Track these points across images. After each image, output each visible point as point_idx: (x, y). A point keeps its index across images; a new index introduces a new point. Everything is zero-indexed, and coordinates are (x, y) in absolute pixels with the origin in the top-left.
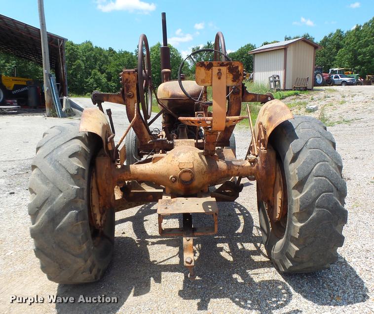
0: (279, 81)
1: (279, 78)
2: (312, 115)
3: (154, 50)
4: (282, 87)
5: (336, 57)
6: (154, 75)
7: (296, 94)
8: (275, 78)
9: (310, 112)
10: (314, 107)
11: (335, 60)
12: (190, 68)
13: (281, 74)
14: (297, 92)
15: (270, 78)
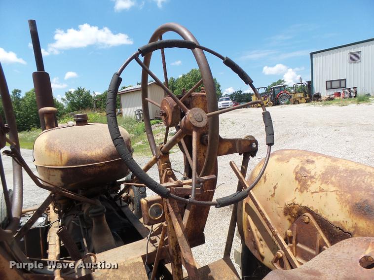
3: (29, 95)
6: (32, 116)
7: (158, 123)
8: (139, 112)
12: (65, 108)
14: (158, 121)
15: (135, 112)
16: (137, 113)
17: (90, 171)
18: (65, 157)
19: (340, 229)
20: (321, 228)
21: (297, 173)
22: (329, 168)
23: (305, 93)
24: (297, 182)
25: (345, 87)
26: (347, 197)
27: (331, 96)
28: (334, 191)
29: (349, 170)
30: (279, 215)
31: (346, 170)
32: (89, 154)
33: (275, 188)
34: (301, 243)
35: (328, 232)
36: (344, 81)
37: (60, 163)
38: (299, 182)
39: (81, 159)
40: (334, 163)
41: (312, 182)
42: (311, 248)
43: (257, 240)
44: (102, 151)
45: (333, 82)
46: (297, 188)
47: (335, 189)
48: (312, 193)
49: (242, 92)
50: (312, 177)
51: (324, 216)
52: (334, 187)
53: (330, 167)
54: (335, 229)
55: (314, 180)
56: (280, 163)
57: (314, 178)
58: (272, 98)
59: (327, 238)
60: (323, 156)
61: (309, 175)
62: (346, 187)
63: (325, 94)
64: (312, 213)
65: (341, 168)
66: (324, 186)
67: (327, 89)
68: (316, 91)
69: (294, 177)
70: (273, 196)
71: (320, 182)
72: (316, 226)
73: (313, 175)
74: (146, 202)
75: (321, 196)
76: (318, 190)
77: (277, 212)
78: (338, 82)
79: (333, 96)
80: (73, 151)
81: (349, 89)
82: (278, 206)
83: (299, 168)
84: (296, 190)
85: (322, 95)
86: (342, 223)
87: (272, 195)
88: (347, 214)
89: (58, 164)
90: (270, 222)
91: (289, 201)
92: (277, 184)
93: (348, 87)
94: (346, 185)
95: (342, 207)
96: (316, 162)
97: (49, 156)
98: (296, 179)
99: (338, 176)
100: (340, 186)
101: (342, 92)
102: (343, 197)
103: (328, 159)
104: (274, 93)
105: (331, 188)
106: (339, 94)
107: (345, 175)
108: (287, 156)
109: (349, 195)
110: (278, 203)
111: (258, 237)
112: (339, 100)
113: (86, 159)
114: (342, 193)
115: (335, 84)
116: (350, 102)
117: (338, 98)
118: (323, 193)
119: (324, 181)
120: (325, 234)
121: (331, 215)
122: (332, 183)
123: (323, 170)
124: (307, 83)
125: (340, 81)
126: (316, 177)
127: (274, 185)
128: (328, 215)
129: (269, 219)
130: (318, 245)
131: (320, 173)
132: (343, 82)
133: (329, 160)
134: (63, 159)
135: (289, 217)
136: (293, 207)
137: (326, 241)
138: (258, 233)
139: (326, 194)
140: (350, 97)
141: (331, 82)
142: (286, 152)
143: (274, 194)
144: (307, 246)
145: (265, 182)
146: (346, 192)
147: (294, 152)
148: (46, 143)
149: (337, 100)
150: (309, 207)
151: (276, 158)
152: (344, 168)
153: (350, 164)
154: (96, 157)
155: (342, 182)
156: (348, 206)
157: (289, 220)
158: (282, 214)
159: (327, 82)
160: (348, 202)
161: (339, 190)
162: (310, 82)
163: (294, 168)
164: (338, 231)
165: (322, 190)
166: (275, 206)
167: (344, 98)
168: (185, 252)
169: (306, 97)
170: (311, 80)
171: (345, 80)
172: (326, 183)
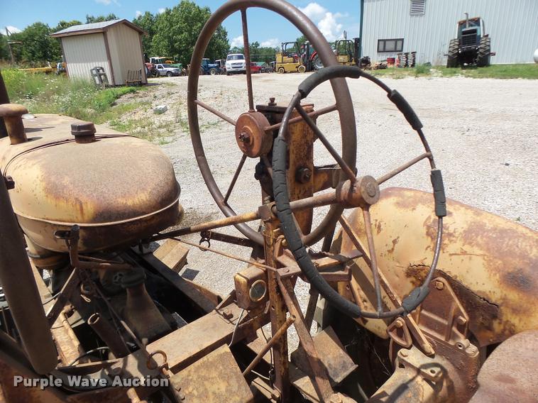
0: (105, 75)
1: (103, 71)
2: (163, 117)
4: (110, 83)
5: (152, 44)
7: (133, 91)
8: (98, 71)
9: (160, 114)
10: (163, 107)
11: (150, 47)
13: (106, 65)
14: (132, 88)
15: (91, 71)
16: (94, 72)
17: (134, 228)
18: (90, 209)
19: (484, 300)
20: (457, 295)
21: (429, 227)
22: (473, 224)
23: (351, 56)
24: (430, 239)
25: (402, 51)
26: (497, 264)
27: (383, 63)
28: (481, 255)
29: (498, 229)
30: (398, 276)
31: (495, 229)
32: (130, 203)
33: (395, 242)
34: (426, 310)
35: (468, 301)
36: (401, 42)
37: (80, 218)
38: (432, 239)
39: (118, 211)
40: (478, 218)
41: (451, 241)
42: (440, 317)
43: (360, 301)
44: (148, 196)
45: (387, 42)
46: (429, 247)
47: (481, 252)
48: (451, 255)
49: (258, 45)
50: (450, 235)
51: (465, 284)
52: (481, 250)
53: (475, 223)
54: (478, 299)
55: (454, 239)
56: (402, 210)
57: (454, 237)
58: (306, 60)
59: (463, 307)
60: (462, 205)
61: (447, 232)
62: (496, 251)
63: (376, 59)
64: (448, 278)
65: (488, 225)
66: (467, 248)
67: (378, 51)
68: (364, 54)
69: (425, 232)
70: (391, 251)
71: (462, 243)
72: (453, 294)
73: (452, 232)
74: (245, 281)
75: (463, 260)
76: (459, 252)
77: (395, 272)
78: (394, 42)
79: (385, 63)
80: (102, 198)
81: (407, 54)
82: (398, 265)
83: (432, 220)
84: (426, 249)
85: (371, 61)
86: (488, 293)
87: (389, 251)
88: (496, 283)
89: (76, 220)
90: (388, 285)
91: (415, 260)
92: (398, 237)
93: (405, 51)
94: (496, 249)
95: (490, 275)
96: (454, 214)
97: (56, 206)
98: (428, 234)
99: (486, 237)
100: (488, 250)
101: (397, 58)
102: (491, 264)
103: (469, 210)
104: (308, 52)
105: (477, 251)
106: (392, 61)
107: (494, 236)
108: (411, 199)
109: (500, 262)
110: (398, 262)
111: (361, 298)
112: (393, 69)
113: (127, 212)
114: (491, 258)
115: (390, 46)
116: (406, 73)
117: (392, 66)
118: (466, 256)
119: (468, 241)
120: (462, 303)
121: (474, 283)
122: (478, 245)
123: (466, 227)
124: (354, 41)
125: (396, 40)
126: (457, 234)
127: (393, 239)
128: (471, 284)
129: (386, 282)
130: (452, 315)
131: (462, 231)
132: (399, 43)
133: (470, 213)
134: (84, 211)
135: (414, 279)
136: (422, 270)
137: (463, 310)
138: (362, 293)
139: (470, 259)
140: (406, 65)
141: (385, 41)
142: (408, 194)
143: (393, 249)
144: (435, 314)
145: (378, 232)
146: (495, 258)
147: (419, 195)
148: (44, 184)
149: (391, 68)
150: (445, 271)
151: (395, 201)
152: (492, 226)
153: (498, 221)
154: (140, 207)
155: (490, 245)
156: (498, 275)
157: (413, 282)
158: (403, 275)
159: (379, 40)
160: (498, 270)
161: (487, 254)
162: (359, 39)
163: (424, 220)
164: (482, 301)
165: (464, 253)
166: (392, 264)
167: (399, 66)
168: (306, 343)
169: (351, 61)
170: (358, 37)
171: (402, 40)
172: (470, 244)
